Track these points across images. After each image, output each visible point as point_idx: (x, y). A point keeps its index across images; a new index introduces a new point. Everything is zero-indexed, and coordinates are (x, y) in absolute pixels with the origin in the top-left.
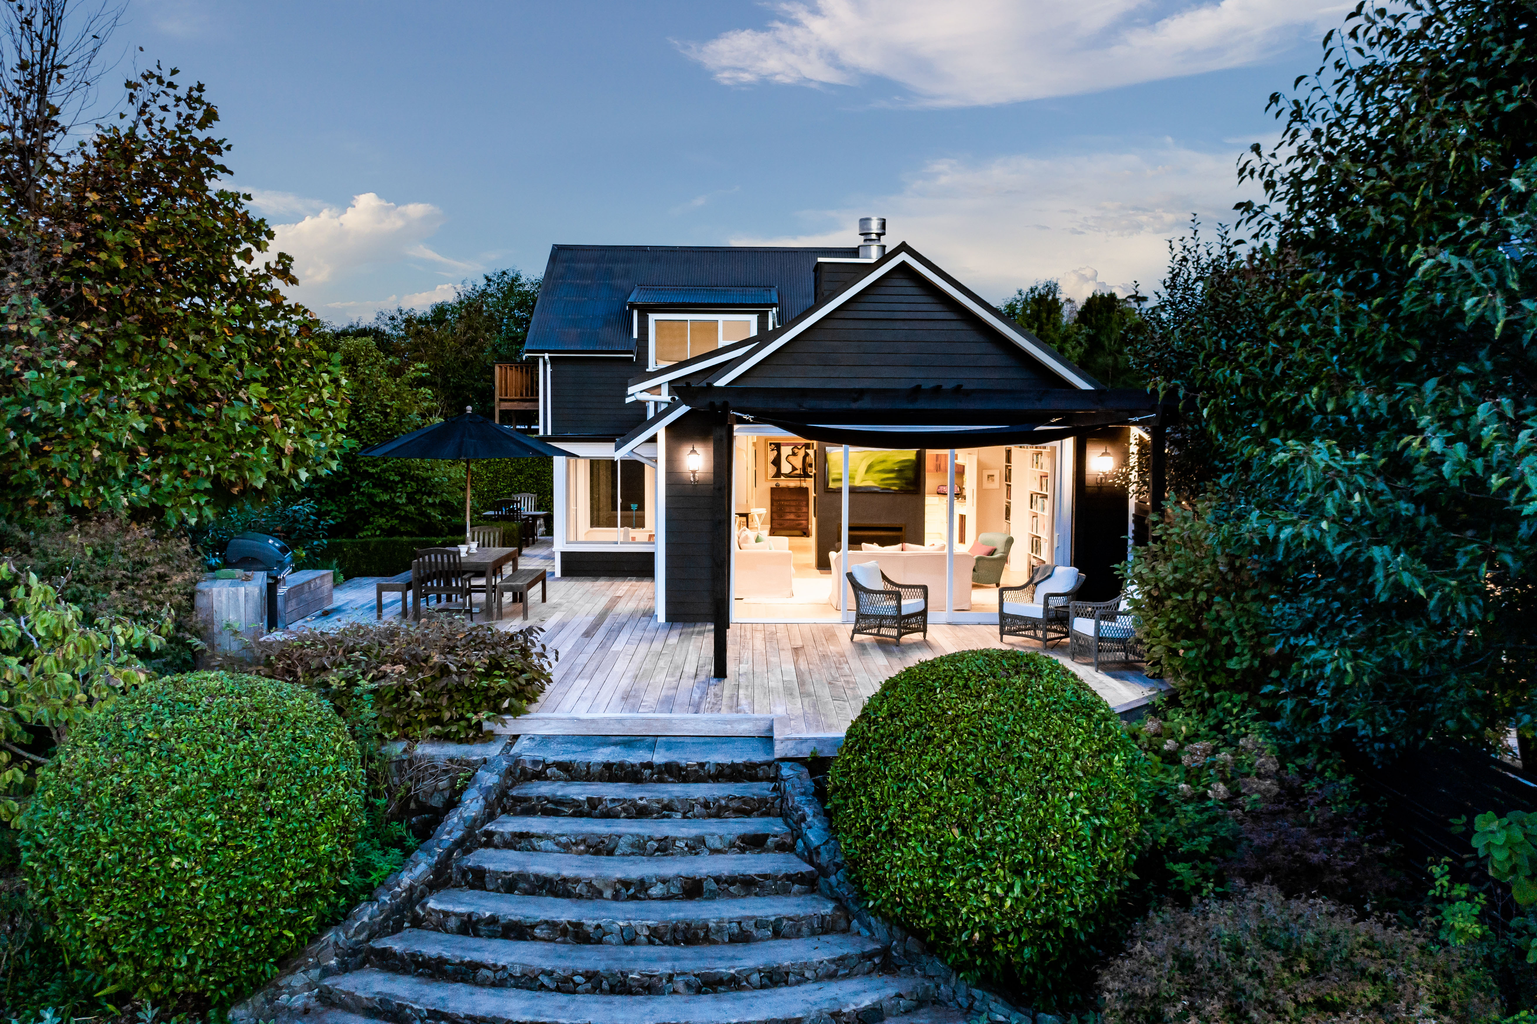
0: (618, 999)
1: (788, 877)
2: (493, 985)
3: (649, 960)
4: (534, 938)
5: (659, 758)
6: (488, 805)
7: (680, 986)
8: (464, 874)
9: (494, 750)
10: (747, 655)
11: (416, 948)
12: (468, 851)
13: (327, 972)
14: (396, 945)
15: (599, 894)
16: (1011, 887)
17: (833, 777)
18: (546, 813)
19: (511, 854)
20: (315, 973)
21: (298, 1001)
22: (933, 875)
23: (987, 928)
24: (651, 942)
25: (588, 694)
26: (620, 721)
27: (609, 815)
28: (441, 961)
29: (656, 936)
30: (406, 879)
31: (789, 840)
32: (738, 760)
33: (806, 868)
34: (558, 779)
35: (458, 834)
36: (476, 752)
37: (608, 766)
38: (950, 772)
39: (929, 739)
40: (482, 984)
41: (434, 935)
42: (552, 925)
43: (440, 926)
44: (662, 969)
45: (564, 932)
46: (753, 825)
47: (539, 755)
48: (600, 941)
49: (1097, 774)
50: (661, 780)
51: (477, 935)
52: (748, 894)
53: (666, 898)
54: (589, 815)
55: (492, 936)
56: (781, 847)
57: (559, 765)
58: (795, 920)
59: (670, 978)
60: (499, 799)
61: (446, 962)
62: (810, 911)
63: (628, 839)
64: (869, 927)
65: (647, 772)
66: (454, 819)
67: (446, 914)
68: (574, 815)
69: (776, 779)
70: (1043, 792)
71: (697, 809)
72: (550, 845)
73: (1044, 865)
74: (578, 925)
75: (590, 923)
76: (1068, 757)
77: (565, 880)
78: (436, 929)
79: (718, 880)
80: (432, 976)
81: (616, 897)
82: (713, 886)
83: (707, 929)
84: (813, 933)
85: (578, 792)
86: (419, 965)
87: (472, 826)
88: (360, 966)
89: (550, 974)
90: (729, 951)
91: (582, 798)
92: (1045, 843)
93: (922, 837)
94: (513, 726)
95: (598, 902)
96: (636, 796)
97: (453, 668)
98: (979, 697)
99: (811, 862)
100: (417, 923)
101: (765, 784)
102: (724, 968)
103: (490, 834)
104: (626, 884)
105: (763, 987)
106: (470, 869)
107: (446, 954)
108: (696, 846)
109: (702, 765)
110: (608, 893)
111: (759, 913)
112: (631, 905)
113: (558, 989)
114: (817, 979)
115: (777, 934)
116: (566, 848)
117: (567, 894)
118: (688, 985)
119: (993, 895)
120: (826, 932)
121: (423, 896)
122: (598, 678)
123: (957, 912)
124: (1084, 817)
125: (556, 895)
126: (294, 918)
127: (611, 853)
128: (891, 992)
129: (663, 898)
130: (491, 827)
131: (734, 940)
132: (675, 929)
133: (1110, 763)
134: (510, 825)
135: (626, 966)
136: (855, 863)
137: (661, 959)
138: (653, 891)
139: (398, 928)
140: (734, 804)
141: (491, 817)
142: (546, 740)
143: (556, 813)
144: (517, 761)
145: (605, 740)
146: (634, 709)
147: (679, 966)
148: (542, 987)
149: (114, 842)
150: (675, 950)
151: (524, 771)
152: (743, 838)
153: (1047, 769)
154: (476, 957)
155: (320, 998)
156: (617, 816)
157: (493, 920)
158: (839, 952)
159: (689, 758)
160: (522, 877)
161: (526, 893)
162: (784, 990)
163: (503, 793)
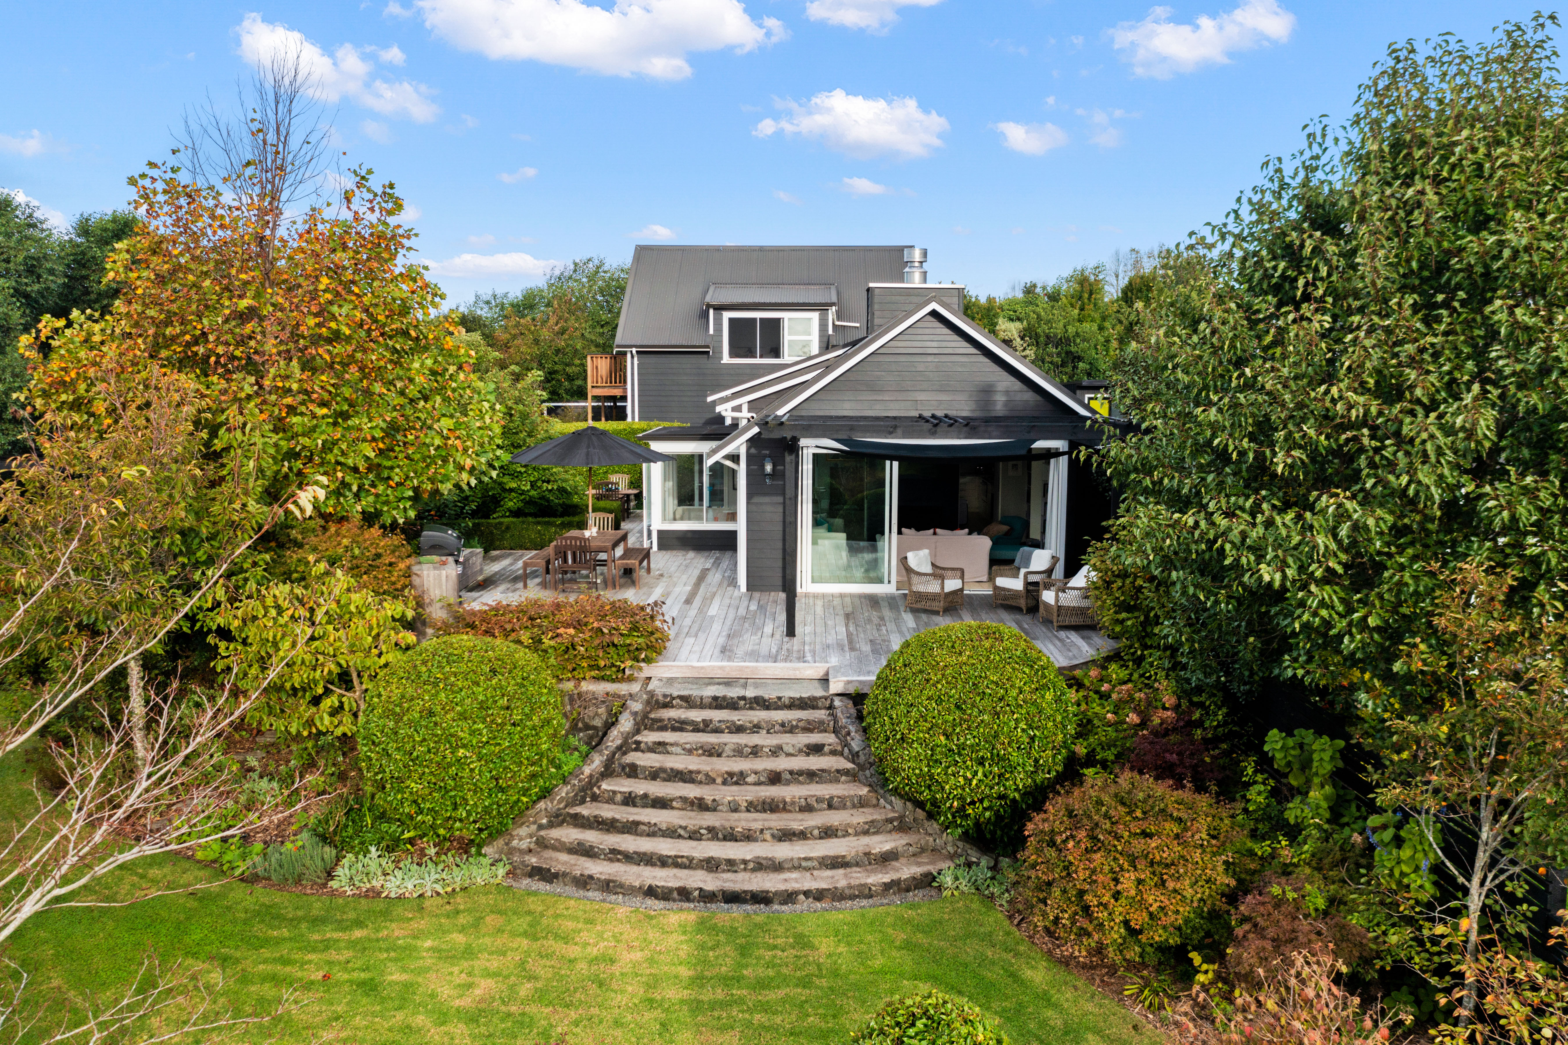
0: (729, 844)
1: (838, 771)
2: (648, 835)
3: (747, 820)
4: (673, 808)
5: (750, 693)
6: (636, 724)
7: (768, 836)
8: (623, 768)
9: (635, 687)
10: (809, 618)
11: (597, 813)
12: (625, 753)
13: (541, 827)
14: (585, 810)
15: (713, 781)
16: (976, 773)
17: (867, 707)
18: (674, 729)
19: (653, 755)
20: (534, 827)
21: (524, 845)
22: (928, 765)
23: (962, 798)
24: (748, 811)
25: (696, 648)
26: (721, 668)
27: (717, 731)
28: (614, 821)
29: (751, 807)
30: (587, 770)
31: (839, 748)
32: (804, 695)
33: (850, 766)
34: (681, 707)
35: (619, 742)
36: (623, 688)
37: (715, 698)
38: (939, 702)
39: (928, 681)
40: (641, 835)
41: (606, 806)
42: (684, 799)
43: (611, 800)
44: (757, 826)
45: (692, 803)
46: (815, 738)
47: (668, 691)
48: (715, 810)
49: (1034, 703)
50: (751, 708)
51: (635, 806)
52: (811, 781)
53: (758, 783)
54: (703, 731)
55: (645, 806)
56: (833, 753)
57: (681, 698)
58: (842, 798)
59: (762, 831)
60: (643, 720)
61: (617, 821)
62: (852, 793)
63: (732, 746)
64: (891, 803)
65: (742, 703)
66: (614, 733)
67: (614, 792)
68: (693, 731)
69: (831, 707)
70: (998, 714)
71: (777, 727)
72: (678, 750)
73: (999, 759)
74: (701, 799)
75: (709, 798)
76: (1014, 693)
77: (691, 772)
78: (607, 802)
79: (791, 772)
80: (608, 831)
81: (724, 783)
82: (788, 776)
83: (785, 803)
84: (854, 806)
85: (696, 715)
86: (599, 823)
87: (626, 737)
88: (560, 824)
89: (685, 828)
90: (800, 816)
91: (699, 719)
92: (998, 746)
93: (923, 742)
94: (647, 670)
95: (712, 786)
96: (735, 718)
97: (606, 631)
98: (960, 654)
99: (853, 762)
100: (595, 798)
101: (823, 712)
102: (796, 826)
103: (638, 743)
104: (731, 774)
105: (821, 838)
106: (628, 765)
107: (617, 816)
108: (776, 751)
109: (780, 698)
110: (719, 780)
111: (818, 793)
112: (735, 788)
113: (690, 838)
114: (856, 834)
115: (830, 807)
116: (690, 752)
117: (692, 781)
118: (773, 836)
119: (965, 778)
120: (862, 806)
121: (598, 781)
122: (702, 636)
123: (943, 789)
124: (1023, 730)
125: (685, 781)
126: (528, 789)
127: (719, 755)
128: (904, 842)
129: (755, 784)
130: (638, 738)
131: (802, 810)
132: (764, 803)
133: (1043, 697)
134: (649, 737)
135: (733, 824)
136: (881, 760)
137: (755, 820)
138: (749, 780)
139: (583, 802)
140: (801, 724)
141: (638, 732)
142: (671, 681)
143: (681, 730)
144: (651, 694)
145: (711, 681)
146: (730, 659)
147: (767, 824)
148: (680, 836)
149: (424, 740)
150: (764, 816)
151: (657, 701)
152: (808, 746)
153: (1001, 699)
154: (637, 818)
155: (537, 843)
156: (722, 732)
157: (645, 796)
158: (870, 818)
159: (770, 694)
160: (662, 770)
161: (665, 780)
162: (835, 840)
163: (645, 716)
